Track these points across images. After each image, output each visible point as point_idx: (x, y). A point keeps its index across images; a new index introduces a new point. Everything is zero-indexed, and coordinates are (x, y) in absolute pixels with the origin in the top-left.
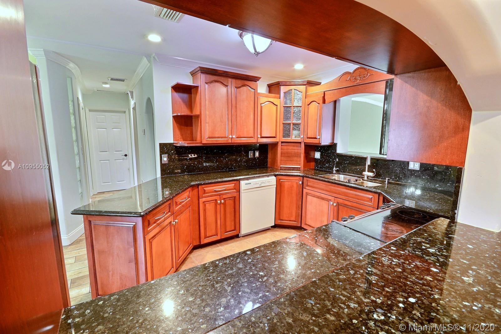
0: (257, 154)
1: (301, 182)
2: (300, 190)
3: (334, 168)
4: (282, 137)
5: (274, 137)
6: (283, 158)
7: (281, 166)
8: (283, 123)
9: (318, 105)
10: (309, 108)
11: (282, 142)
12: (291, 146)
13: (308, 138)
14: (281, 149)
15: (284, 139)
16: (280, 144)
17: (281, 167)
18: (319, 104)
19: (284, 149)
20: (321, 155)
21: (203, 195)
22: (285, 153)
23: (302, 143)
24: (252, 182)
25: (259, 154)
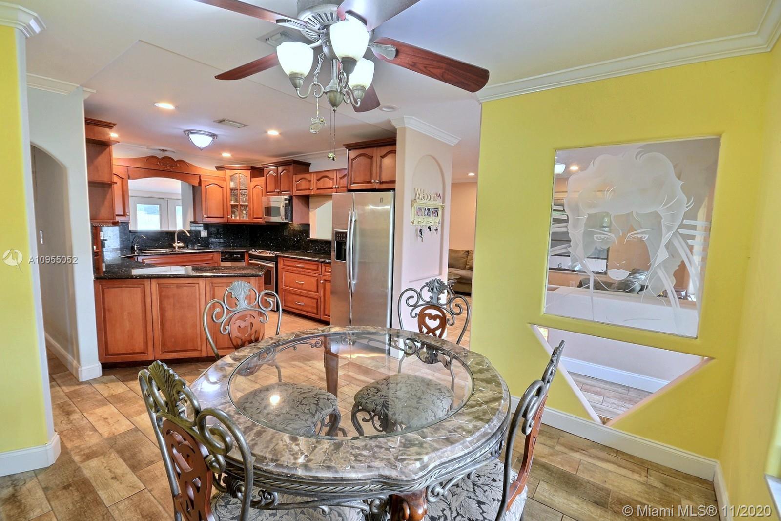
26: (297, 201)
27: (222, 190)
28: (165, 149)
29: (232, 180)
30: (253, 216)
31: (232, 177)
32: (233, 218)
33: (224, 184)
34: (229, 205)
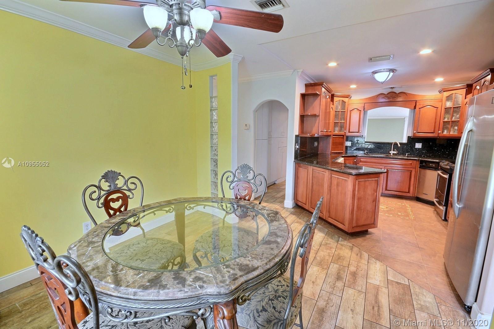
1: (355, 161)
3: (366, 151)
7: (332, 151)
8: (334, 122)
10: (352, 113)
11: (333, 135)
12: (338, 138)
13: (349, 132)
14: (333, 140)
15: (334, 133)
16: (331, 136)
18: (360, 111)
20: (352, 144)
22: (334, 143)
23: (345, 136)
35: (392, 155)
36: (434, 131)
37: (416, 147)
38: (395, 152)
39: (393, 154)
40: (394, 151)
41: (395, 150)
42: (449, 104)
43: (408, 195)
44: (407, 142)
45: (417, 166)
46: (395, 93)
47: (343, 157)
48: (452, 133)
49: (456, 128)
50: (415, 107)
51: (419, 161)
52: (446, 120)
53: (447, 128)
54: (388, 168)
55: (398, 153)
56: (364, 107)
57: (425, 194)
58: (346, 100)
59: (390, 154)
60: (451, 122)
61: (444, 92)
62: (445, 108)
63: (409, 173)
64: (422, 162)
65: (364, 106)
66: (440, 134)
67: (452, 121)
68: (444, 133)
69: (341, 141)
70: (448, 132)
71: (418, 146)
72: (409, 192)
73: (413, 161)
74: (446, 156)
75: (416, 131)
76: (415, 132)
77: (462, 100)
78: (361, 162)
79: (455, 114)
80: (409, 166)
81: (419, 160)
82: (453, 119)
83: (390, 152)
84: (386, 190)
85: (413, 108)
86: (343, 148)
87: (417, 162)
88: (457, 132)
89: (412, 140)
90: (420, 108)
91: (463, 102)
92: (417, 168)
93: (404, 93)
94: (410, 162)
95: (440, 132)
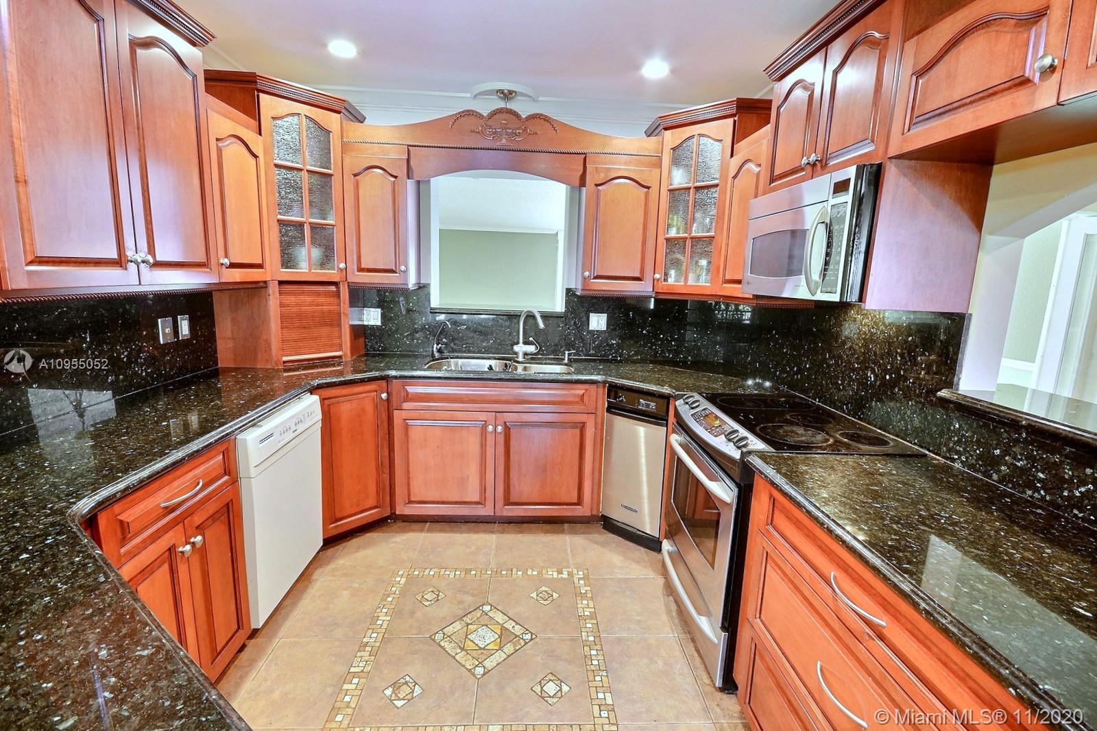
0: (185, 328)
1: (384, 396)
2: (384, 416)
3: (435, 346)
4: (280, 267)
5: (260, 266)
6: (289, 334)
7: (285, 359)
8: (278, 220)
9: (393, 179)
10: (361, 185)
11: (281, 283)
12: (310, 293)
13: (361, 270)
14: (282, 305)
15: (286, 274)
16: (273, 289)
17: (284, 362)
18: (396, 177)
19: (288, 306)
20: (383, 316)
21: (122, 551)
22: (292, 318)
23: (344, 285)
24: (276, 427)
25: (192, 328)
26: (905, 183)
27: (647, 195)
28: (506, 86)
29: (676, 161)
30: (724, 275)
31: (680, 152)
32: (671, 281)
33: (650, 177)
34: (661, 240)
35: (521, 359)
36: (642, 270)
37: (591, 328)
38: (531, 349)
39: (525, 354)
40: (526, 343)
41: (531, 339)
42: (679, 178)
43: (579, 511)
44: (564, 311)
45: (600, 403)
46: (516, 115)
47: (312, 391)
48: (691, 281)
49: (704, 262)
50: (583, 182)
51: (604, 387)
52: (673, 233)
53: (676, 263)
54: (509, 417)
55: (541, 348)
56: (408, 161)
57: (630, 509)
58: (332, 121)
59: (516, 353)
60: (688, 243)
61: (666, 129)
62: (669, 190)
63: (578, 431)
64: (613, 390)
65: (405, 157)
66: (660, 284)
67: (692, 238)
68: (669, 280)
69: (325, 308)
70: (683, 279)
71: (598, 322)
72: (579, 503)
73: (587, 386)
74: (671, 356)
75: (590, 272)
76: (587, 274)
77: (722, 160)
78: (408, 398)
79: (698, 215)
80: (576, 408)
81: (605, 382)
82: (696, 232)
83: (516, 348)
84: (508, 502)
85: (577, 182)
86: (340, 337)
87: (601, 390)
88: (709, 278)
89: (580, 303)
90: (597, 185)
91: (724, 168)
92: (599, 413)
93: (546, 119)
94: (579, 390)
95: (657, 276)
